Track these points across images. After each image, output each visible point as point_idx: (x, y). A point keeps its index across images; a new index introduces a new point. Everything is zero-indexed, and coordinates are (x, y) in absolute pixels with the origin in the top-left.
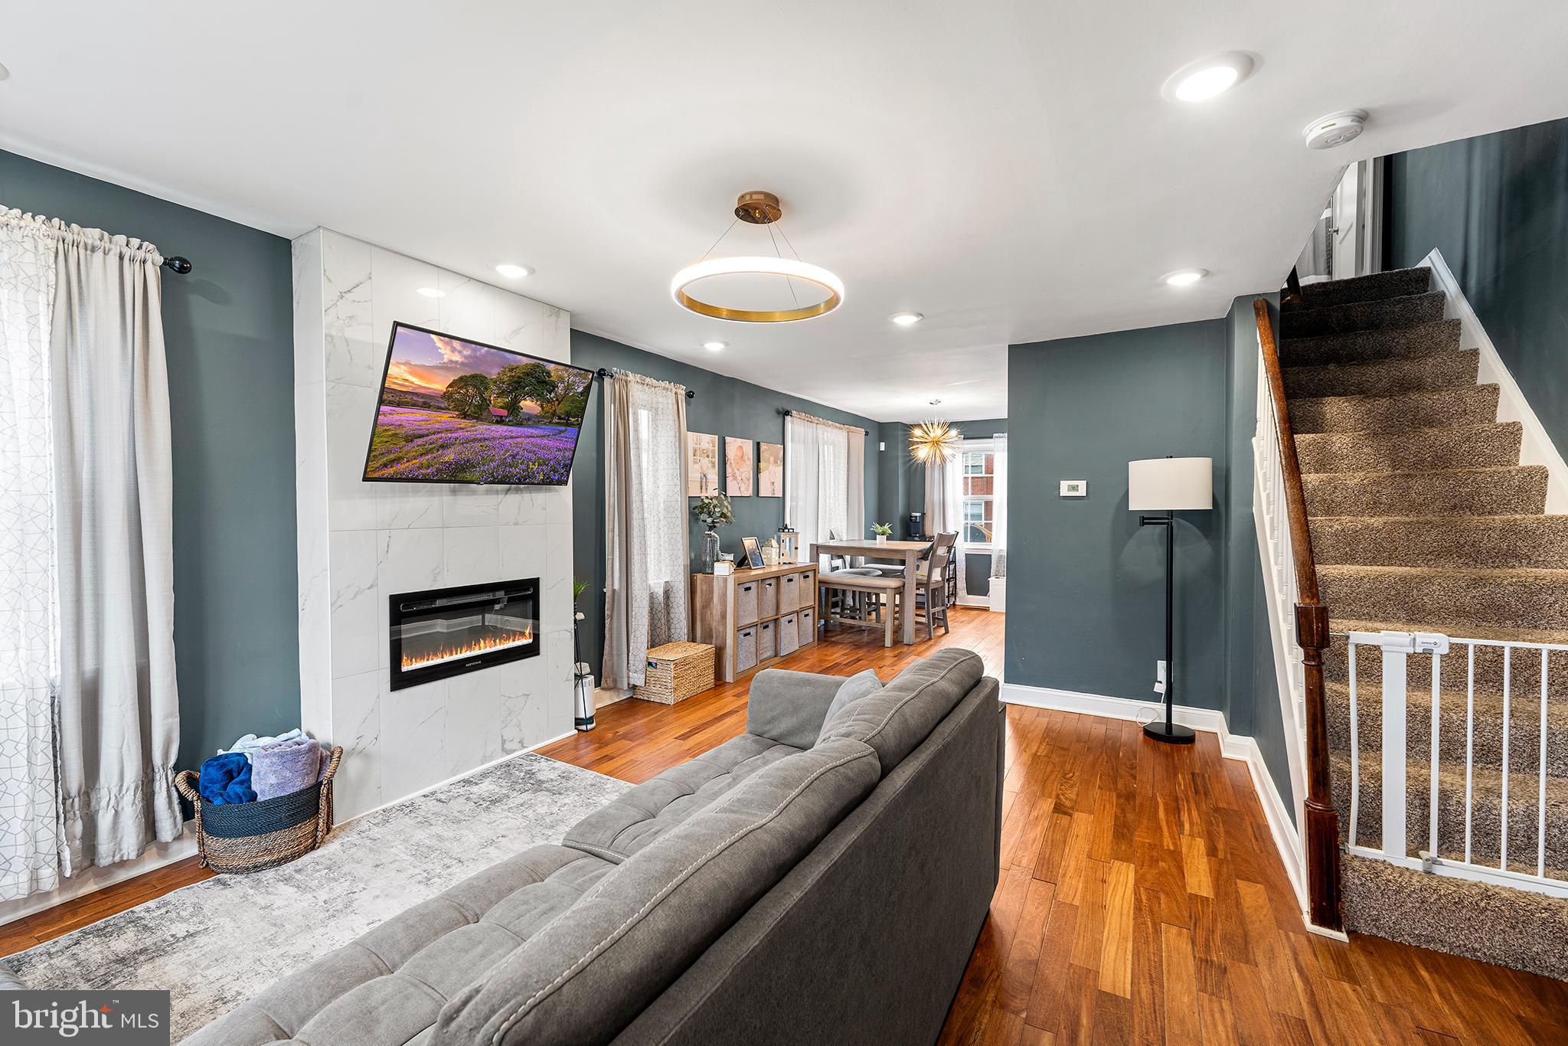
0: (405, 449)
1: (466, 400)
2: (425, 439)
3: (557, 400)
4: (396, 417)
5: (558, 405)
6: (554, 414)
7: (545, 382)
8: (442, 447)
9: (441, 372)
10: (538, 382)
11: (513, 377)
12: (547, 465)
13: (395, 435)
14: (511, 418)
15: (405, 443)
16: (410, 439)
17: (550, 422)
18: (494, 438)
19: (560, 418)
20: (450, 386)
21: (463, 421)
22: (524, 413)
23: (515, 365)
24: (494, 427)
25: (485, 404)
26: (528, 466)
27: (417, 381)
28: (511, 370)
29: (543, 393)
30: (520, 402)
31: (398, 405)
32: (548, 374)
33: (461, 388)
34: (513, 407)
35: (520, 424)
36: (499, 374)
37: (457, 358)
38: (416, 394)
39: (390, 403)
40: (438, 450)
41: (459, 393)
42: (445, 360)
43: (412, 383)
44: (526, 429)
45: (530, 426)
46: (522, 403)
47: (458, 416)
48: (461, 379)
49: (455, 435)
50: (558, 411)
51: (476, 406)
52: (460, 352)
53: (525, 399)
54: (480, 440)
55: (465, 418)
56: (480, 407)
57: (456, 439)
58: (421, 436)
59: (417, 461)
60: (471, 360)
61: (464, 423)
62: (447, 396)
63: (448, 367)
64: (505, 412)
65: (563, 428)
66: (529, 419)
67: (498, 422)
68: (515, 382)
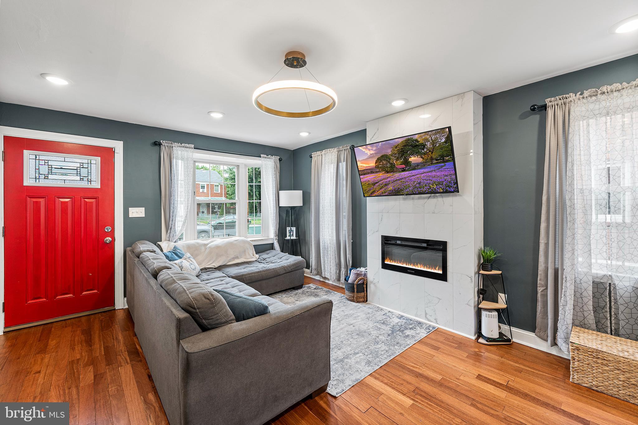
0: (374, 188)
1: (384, 166)
2: (378, 183)
3: (429, 151)
4: (366, 178)
5: (432, 153)
6: (432, 159)
7: (417, 145)
8: (386, 185)
9: (370, 159)
10: (413, 147)
11: (398, 150)
12: (442, 184)
13: (369, 184)
14: (408, 168)
15: (373, 186)
16: (374, 184)
17: (431, 164)
18: (405, 178)
19: (437, 160)
20: (376, 163)
21: (388, 174)
22: (414, 164)
23: (396, 145)
24: (403, 173)
25: (393, 166)
26: (430, 186)
27: (365, 165)
28: (396, 147)
29: (419, 151)
30: (408, 159)
31: (364, 175)
32: (417, 141)
33: (380, 162)
34: (407, 163)
35: (414, 169)
36: (392, 151)
37: (372, 152)
38: (367, 169)
39: (362, 175)
40: (385, 187)
41: (380, 164)
42: (369, 155)
43: (364, 166)
44: (419, 170)
45: (420, 169)
46: (410, 160)
47: (385, 173)
48: (378, 159)
49: (388, 180)
50: (434, 157)
51: (390, 167)
52: (372, 150)
53: (410, 157)
54: (399, 180)
55: (388, 173)
56: (391, 167)
57: (389, 181)
58: (377, 183)
59: (380, 191)
60: (377, 151)
61: (389, 175)
62: (377, 167)
63: (371, 157)
64: (404, 166)
65: (443, 164)
66: (418, 166)
67: (403, 171)
68: (401, 152)
